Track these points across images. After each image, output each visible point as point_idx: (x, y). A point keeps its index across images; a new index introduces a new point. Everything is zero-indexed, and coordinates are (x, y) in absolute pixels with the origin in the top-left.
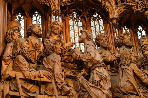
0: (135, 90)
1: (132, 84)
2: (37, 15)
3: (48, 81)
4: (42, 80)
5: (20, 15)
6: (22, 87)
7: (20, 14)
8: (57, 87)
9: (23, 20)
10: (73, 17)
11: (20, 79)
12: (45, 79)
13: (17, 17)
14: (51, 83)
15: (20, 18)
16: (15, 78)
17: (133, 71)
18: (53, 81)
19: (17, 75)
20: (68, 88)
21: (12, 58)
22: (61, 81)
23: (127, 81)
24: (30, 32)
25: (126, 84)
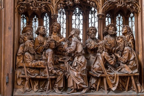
2: (46, 16)
5: (35, 18)
7: (35, 16)
9: (38, 21)
10: (76, 12)
11: (26, 67)
13: (34, 19)
14: (45, 68)
15: (35, 19)
16: (23, 67)
17: (104, 57)
19: (24, 65)
20: (54, 71)
21: (23, 54)
22: (51, 67)
23: (98, 64)
24: (38, 33)
25: (96, 66)
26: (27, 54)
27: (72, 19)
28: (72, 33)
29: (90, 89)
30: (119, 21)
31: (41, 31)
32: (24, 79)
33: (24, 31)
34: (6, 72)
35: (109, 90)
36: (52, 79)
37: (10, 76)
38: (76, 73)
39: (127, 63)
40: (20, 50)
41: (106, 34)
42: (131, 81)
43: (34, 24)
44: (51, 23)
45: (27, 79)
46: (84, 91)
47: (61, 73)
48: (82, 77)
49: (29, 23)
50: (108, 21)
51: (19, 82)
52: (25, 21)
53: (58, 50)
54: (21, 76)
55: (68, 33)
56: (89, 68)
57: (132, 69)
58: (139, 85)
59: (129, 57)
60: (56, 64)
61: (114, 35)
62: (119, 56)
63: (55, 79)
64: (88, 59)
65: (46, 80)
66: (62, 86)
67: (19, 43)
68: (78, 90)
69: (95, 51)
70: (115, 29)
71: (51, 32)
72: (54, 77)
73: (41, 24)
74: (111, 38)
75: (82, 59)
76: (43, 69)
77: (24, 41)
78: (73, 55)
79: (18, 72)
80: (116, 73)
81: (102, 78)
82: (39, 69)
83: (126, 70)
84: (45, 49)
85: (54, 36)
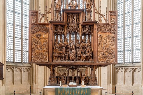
5: (59, 35)
6: (57, 54)
10: (73, 33)
19: (56, 52)
20: (66, 54)
21: (56, 48)
22: (64, 53)
23: (79, 52)
24: (60, 41)
25: (79, 53)
26: (57, 49)
27: (71, 36)
28: (71, 42)
29: (77, 60)
30: (87, 37)
31: (61, 41)
32: (56, 57)
33: (56, 41)
34: (51, 54)
35: (82, 60)
36: (65, 57)
37: (52, 56)
38: (72, 55)
39: (88, 52)
40: (55, 47)
41: (82, 42)
42: (89, 57)
43: (58, 37)
44: (64, 38)
46: (75, 61)
47: (68, 55)
48: (74, 56)
49: (57, 37)
50: (83, 37)
51: (54, 58)
52: (56, 36)
53: (67, 47)
54: (55, 56)
55: (70, 41)
56: (76, 53)
57: (90, 54)
58: (92, 59)
59: (89, 50)
60: (66, 52)
61: (85, 42)
62: (86, 50)
63: (66, 57)
64: (76, 50)
65: (63, 57)
66: (68, 59)
67: (54, 45)
68: (73, 60)
69: (78, 47)
70: (85, 40)
71: (64, 41)
73: (61, 38)
74: (84, 43)
75: (74, 51)
76: (62, 53)
77: (56, 44)
78: (71, 49)
79: (54, 54)
80: (85, 55)
81: (80, 57)
82: (61, 53)
83: (88, 54)
84: (62, 47)
85: (65, 42)
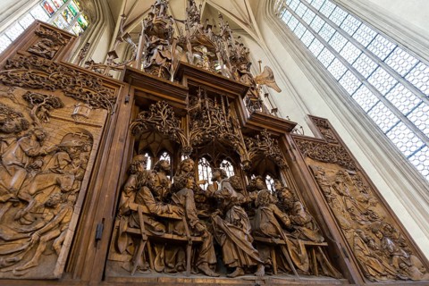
0: (278, 232)
1: (274, 225)
3: (178, 218)
4: (171, 216)
6: (145, 223)
8: (189, 226)
11: (144, 213)
12: (174, 216)
14: (181, 220)
16: (136, 212)
17: (274, 212)
18: (184, 219)
19: (139, 209)
21: (137, 189)
32: (136, 238)
34: (101, 213)
36: (195, 244)
39: (305, 225)
40: (131, 183)
45: (145, 237)
51: (123, 245)
57: (316, 235)
72: (199, 239)
76: (176, 221)
77: (138, 172)
79: (123, 224)
80: (298, 240)
83: (309, 236)
